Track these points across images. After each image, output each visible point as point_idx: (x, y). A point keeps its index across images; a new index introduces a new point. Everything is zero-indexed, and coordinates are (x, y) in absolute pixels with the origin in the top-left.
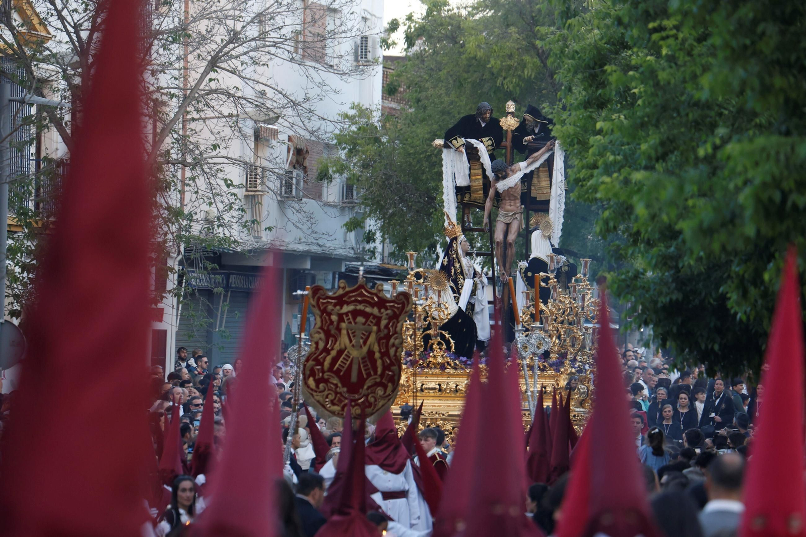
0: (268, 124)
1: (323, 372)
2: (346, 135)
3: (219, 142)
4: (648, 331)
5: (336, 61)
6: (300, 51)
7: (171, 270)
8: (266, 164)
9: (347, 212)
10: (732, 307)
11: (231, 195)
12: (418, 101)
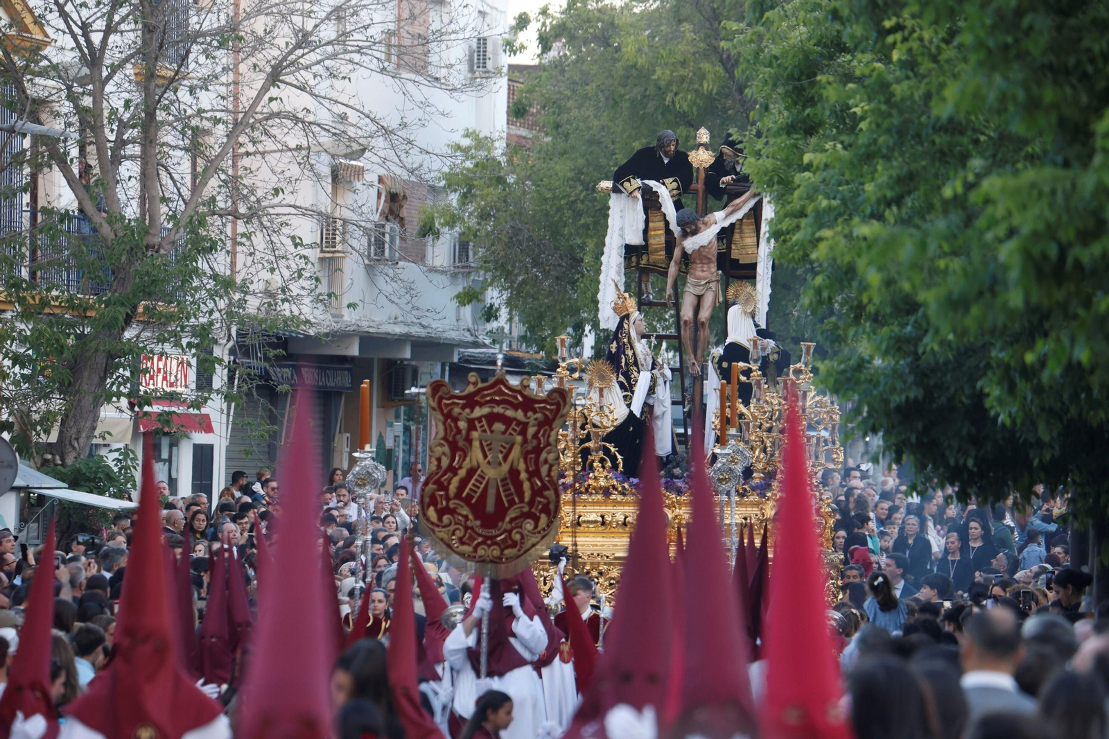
0: (351, 159)
1: (448, 499)
2: (457, 174)
3: (283, 185)
4: (876, 441)
5: (443, 72)
6: (394, 58)
7: (220, 361)
8: (348, 215)
9: (460, 280)
10: (992, 407)
11: (300, 258)
12: (557, 126)
